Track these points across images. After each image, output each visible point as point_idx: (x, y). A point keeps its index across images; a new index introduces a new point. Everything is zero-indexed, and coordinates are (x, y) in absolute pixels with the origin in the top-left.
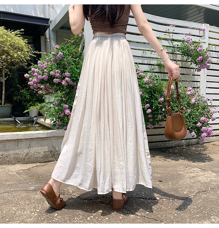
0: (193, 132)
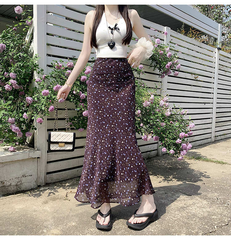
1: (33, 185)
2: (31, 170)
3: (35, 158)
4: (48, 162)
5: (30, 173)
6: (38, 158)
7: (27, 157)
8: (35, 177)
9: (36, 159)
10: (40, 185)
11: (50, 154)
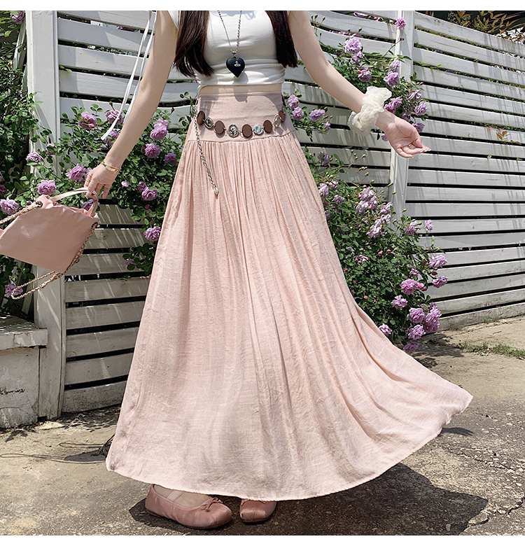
0: (384, 326)
1: (26, 414)
2: (21, 377)
3: (32, 347)
4: (69, 360)
5: (19, 384)
6: (41, 347)
7: (10, 346)
8: (32, 396)
9: (36, 352)
10: (46, 417)
11: (77, 338)
